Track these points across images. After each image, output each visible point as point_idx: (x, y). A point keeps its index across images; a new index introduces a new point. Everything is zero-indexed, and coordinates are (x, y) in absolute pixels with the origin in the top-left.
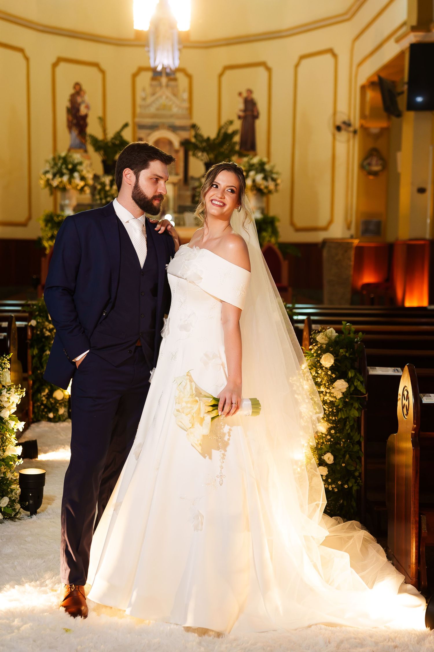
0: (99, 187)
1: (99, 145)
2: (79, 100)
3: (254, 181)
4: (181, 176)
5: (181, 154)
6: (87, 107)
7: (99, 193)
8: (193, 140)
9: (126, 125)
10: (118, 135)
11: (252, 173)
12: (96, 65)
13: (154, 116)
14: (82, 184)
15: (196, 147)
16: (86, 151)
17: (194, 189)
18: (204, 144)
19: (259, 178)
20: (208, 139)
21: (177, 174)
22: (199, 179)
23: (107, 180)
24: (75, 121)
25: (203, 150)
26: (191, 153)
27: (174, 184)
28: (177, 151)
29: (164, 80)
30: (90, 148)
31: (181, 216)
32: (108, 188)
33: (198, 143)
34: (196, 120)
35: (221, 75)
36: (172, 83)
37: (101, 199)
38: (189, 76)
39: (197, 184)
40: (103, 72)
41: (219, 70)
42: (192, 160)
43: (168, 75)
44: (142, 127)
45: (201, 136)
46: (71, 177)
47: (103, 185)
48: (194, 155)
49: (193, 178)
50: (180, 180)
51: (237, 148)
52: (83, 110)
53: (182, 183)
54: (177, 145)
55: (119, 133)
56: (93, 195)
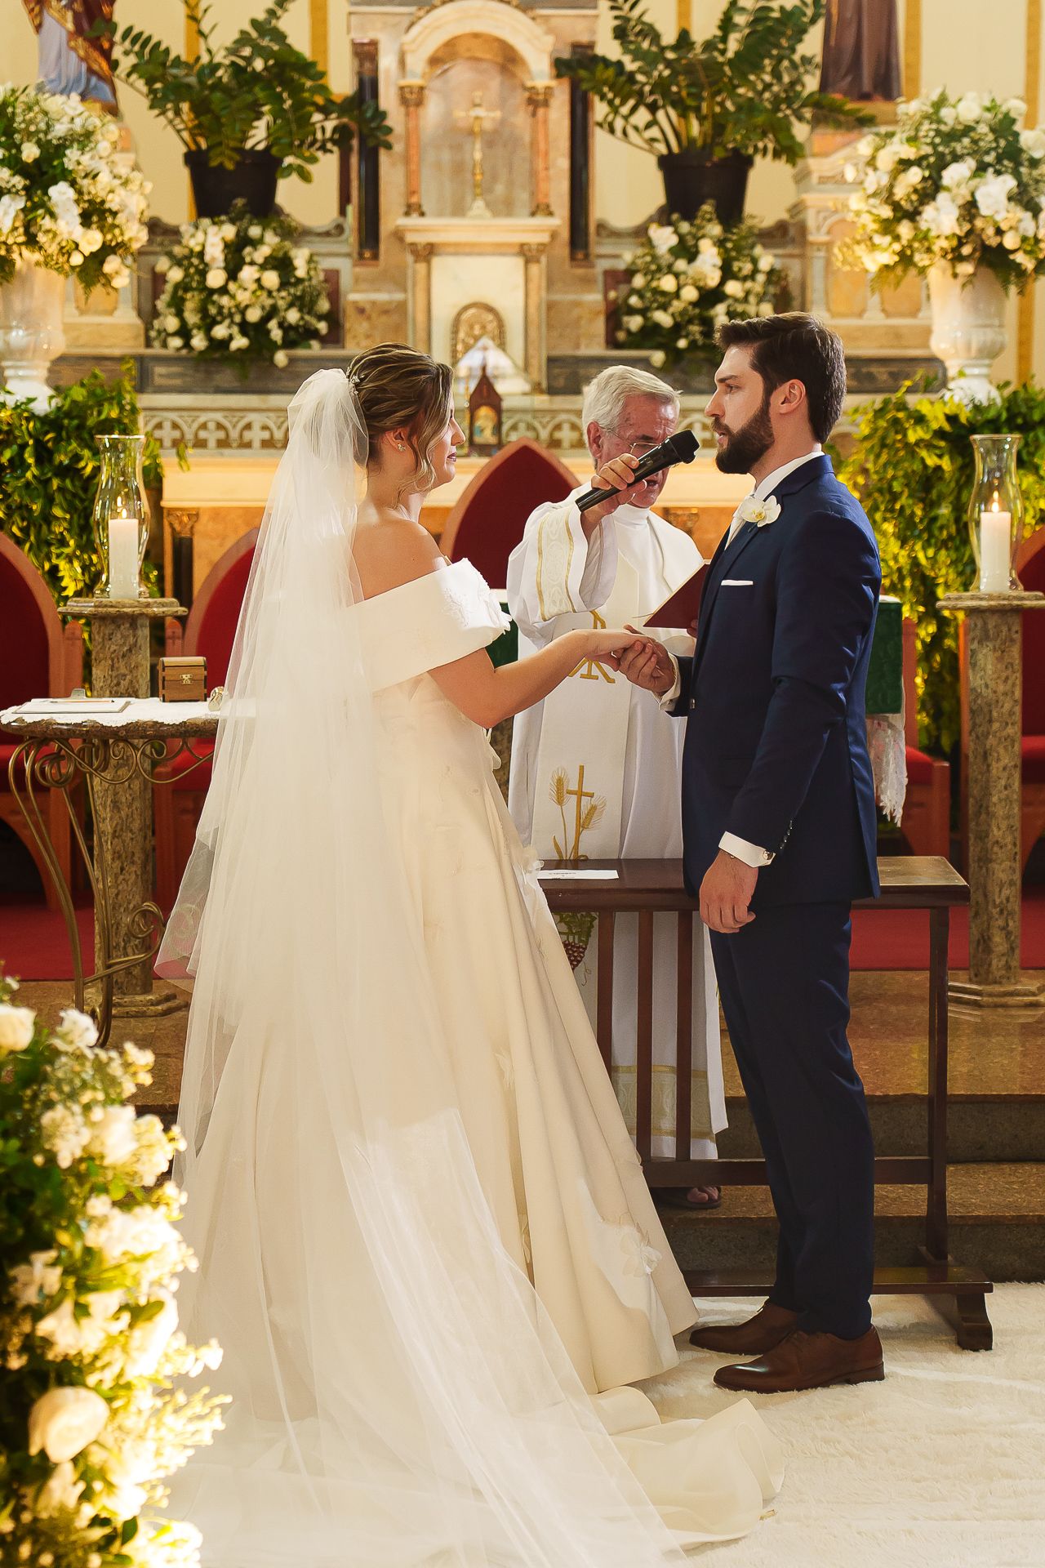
0: (176, 275)
3: (970, 209)
4: (560, 220)
5: (557, 115)
7: (177, 305)
8: (609, 48)
10: (264, 32)
11: (955, 174)
14: (92, 240)
15: (623, 85)
16: (112, 111)
17: (620, 279)
19: (995, 192)
20: (683, 42)
21: (541, 209)
22: (640, 233)
23: (213, 239)
26: (600, 110)
27: (527, 254)
28: (537, 102)
30: (132, 95)
31: (561, 402)
32: (215, 278)
33: (630, 65)
37: (184, 332)
39: (628, 255)
42: (602, 144)
45: (650, 32)
46: (36, 205)
47: (195, 264)
48: (617, 122)
49: (605, 228)
50: (554, 235)
51: (811, 83)
53: (562, 249)
54: (539, 71)
55: (265, 28)
56: (148, 315)
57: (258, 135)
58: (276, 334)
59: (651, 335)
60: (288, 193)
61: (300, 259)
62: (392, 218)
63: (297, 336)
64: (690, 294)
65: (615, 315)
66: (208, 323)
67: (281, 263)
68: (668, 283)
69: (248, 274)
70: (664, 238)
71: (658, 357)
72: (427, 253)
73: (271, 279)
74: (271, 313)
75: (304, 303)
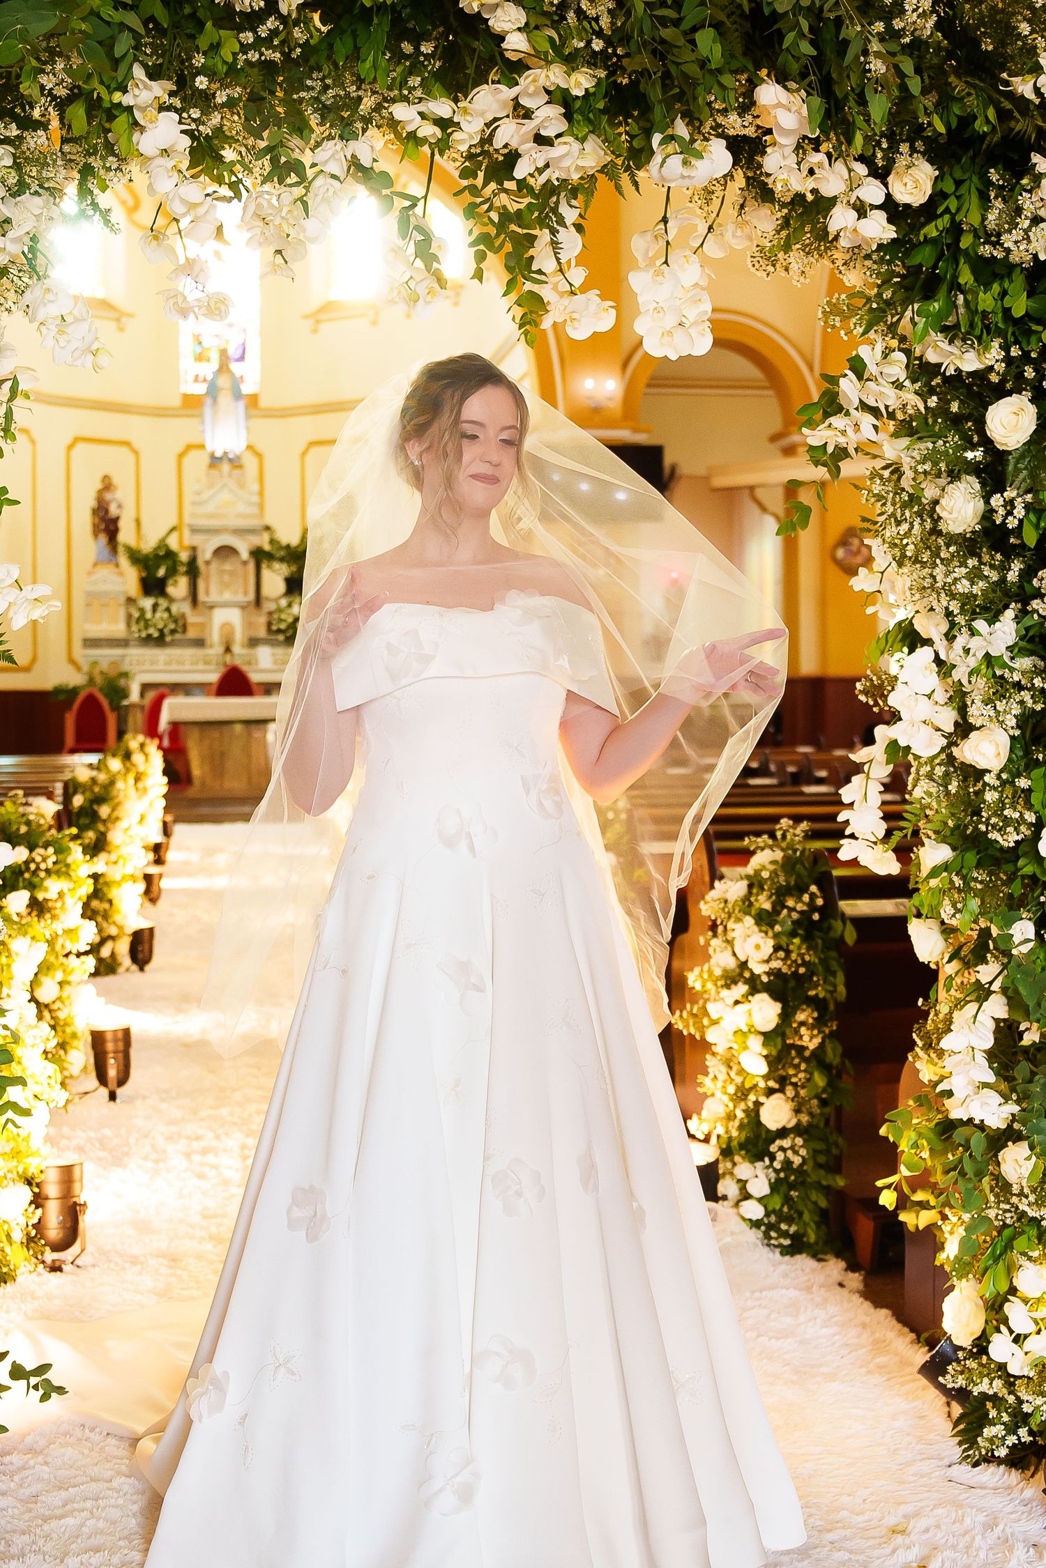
0: (136, 614)
1: (137, 558)
2: (108, 496)
4: (251, 596)
5: (251, 567)
6: (120, 506)
7: (137, 623)
8: (267, 547)
9: (173, 529)
10: (162, 544)
12: (127, 444)
13: (212, 516)
15: (270, 557)
16: (117, 565)
17: (270, 614)
18: (282, 553)
20: (288, 546)
21: (247, 593)
22: (276, 600)
23: (148, 603)
24: (103, 526)
25: (282, 560)
26: (264, 566)
27: (242, 607)
28: (245, 565)
29: (226, 467)
30: (124, 561)
31: (252, 651)
32: (149, 615)
33: (274, 551)
34: (268, 521)
35: (304, 453)
36: (236, 472)
37: (140, 631)
38: (259, 455)
39: (272, 606)
40: (136, 453)
41: (302, 446)
42: (266, 574)
43: (230, 460)
44: (195, 530)
45: (278, 542)
47: (142, 611)
48: (269, 567)
49: (267, 599)
50: (250, 601)
52: (113, 510)
53: (253, 605)
54: (245, 555)
55: (163, 540)
56: (129, 625)
57: (161, 572)
58: (166, 631)
59: (279, 631)
60: (170, 590)
61: (174, 609)
62: (202, 597)
63: (173, 632)
64: (290, 620)
65: (269, 624)
66: (146, 628)
67: (168, 610)
68: (283, 616)
69: (158, 615)
70: (284, 602)
71: (281, 637)
72: (211, 607)
73: (166, 615)
74: (165, 626)
75: (176, 621)
